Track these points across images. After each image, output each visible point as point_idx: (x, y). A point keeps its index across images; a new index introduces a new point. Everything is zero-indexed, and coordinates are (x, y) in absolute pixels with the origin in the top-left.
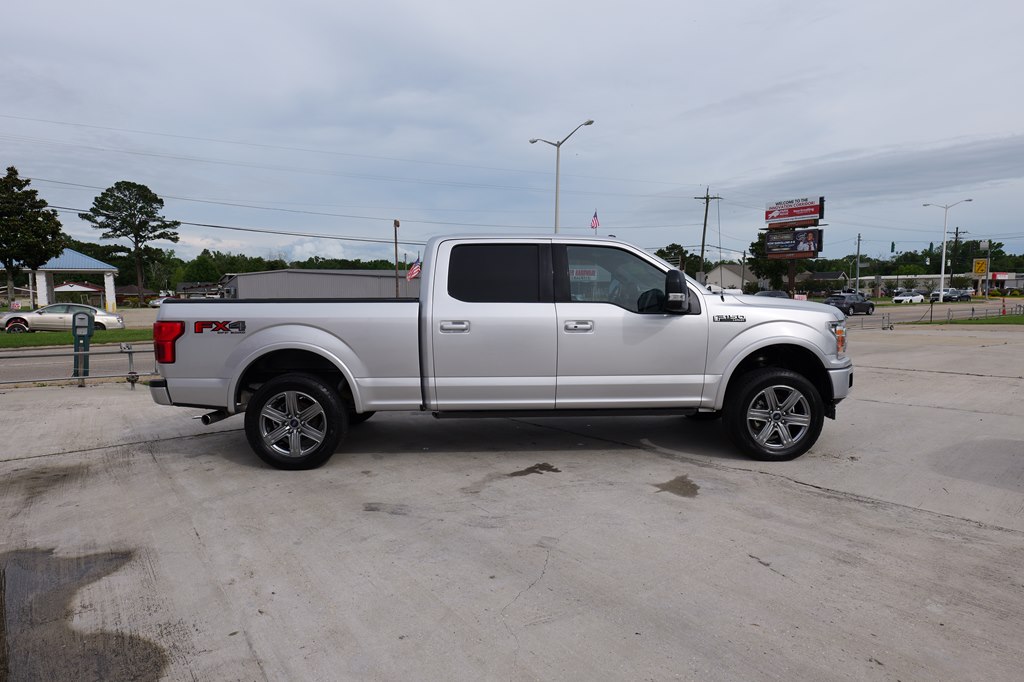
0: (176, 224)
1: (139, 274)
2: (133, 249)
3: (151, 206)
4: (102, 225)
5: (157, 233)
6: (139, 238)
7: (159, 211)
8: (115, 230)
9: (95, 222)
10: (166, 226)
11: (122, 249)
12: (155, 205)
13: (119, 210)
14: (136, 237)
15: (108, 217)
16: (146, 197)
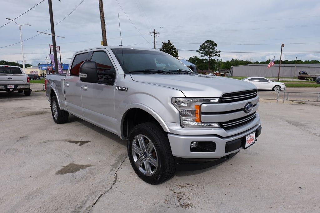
0: (220, 51)
1: (209, 67)
2: (208, 60)
3: (214, 47)
4: (202, 53)
5: (214, 55)
6: (210, 56)
7: (216, 48)
8: (204, 54)
9: (200, 52)
10: (217, 52)
11: (206, 60)
12: (215, 46)
13: (206, 49)
14: (209, 56)
15: (203, 51)
16: (213, 44)
